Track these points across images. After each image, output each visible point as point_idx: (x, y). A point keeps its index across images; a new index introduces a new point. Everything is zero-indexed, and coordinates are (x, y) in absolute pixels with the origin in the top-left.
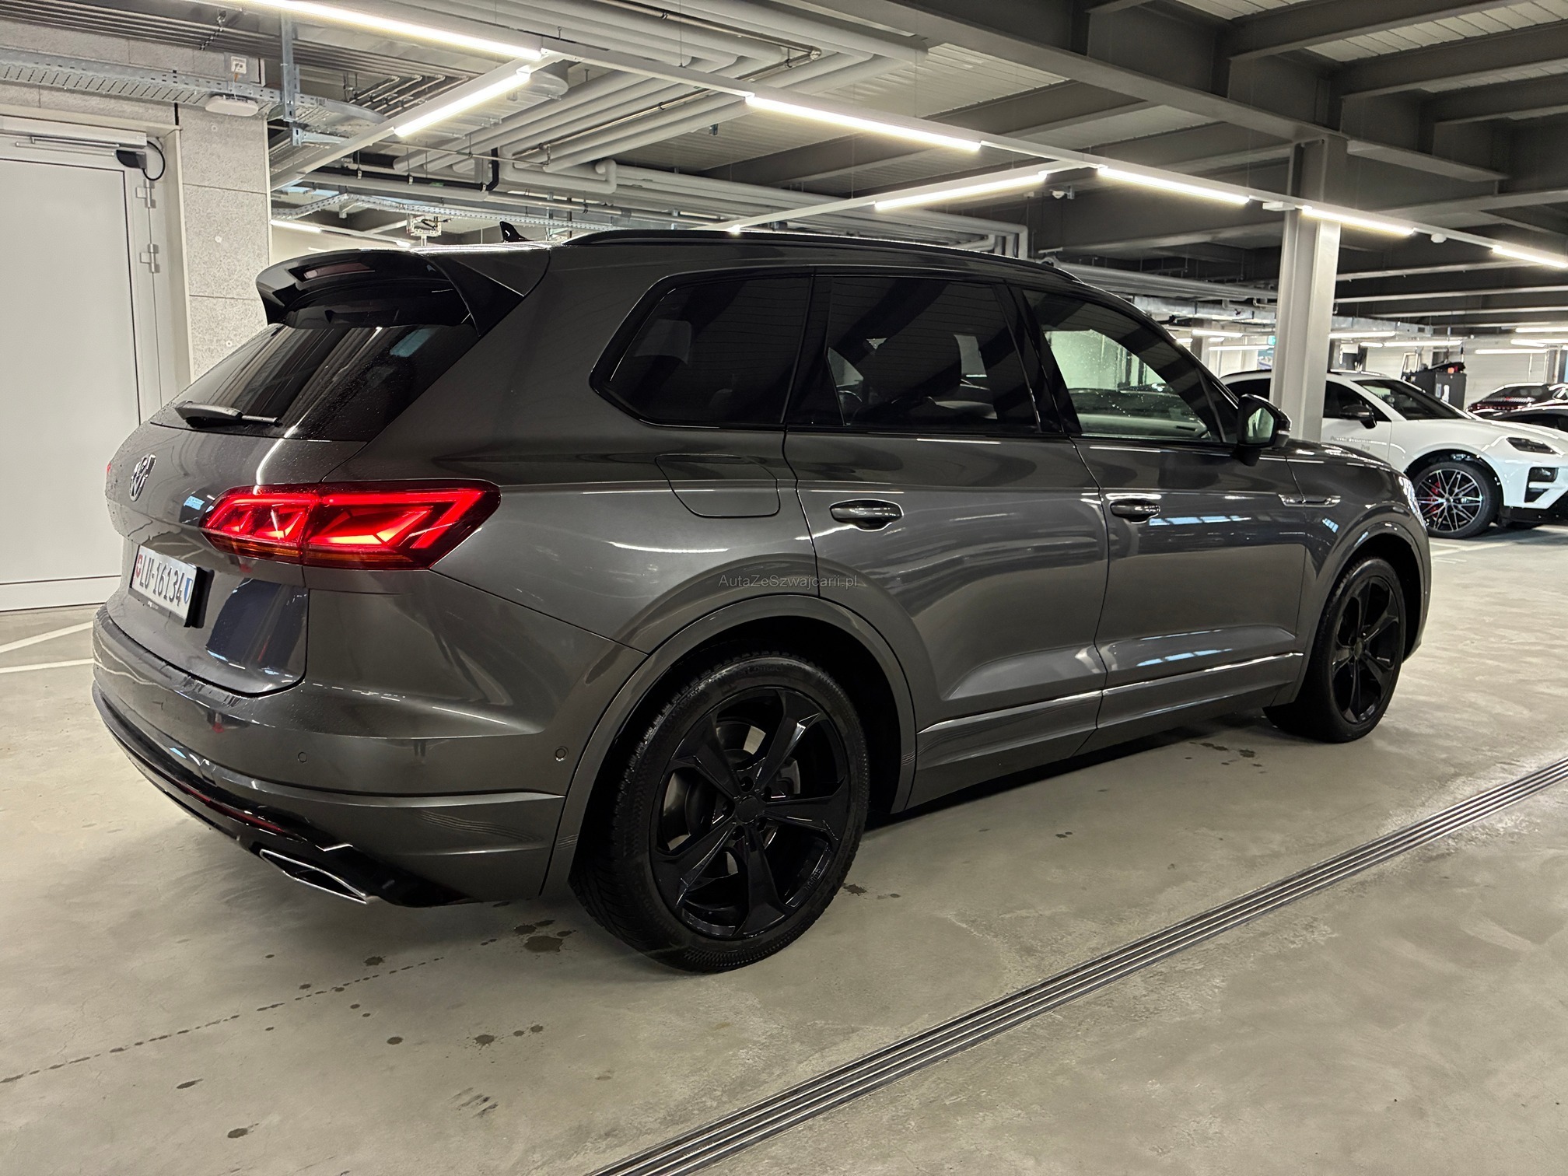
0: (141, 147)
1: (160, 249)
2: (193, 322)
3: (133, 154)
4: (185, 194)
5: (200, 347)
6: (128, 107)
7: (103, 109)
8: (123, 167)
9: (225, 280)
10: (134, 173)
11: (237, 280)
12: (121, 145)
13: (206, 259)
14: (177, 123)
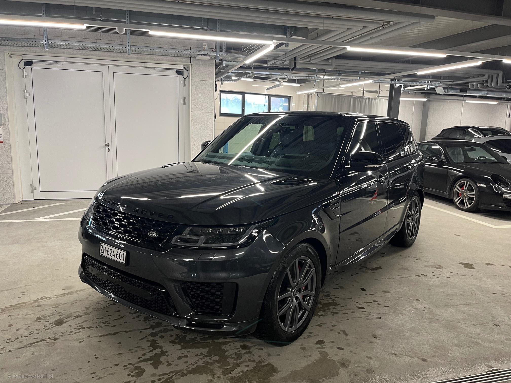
0: (183, 69)
1: (186, 98)
2: (192, 119)
3: (180, 71)
4: (192, 83)
5: (193, 126)
6: (178, 59)
7: (171, 60)
8: (178, 75)
9: (201, 107)
10: (180, 77)
11: (204, 107)
12: (177, 69)
13: (196, 101)
14: (191, 63)
